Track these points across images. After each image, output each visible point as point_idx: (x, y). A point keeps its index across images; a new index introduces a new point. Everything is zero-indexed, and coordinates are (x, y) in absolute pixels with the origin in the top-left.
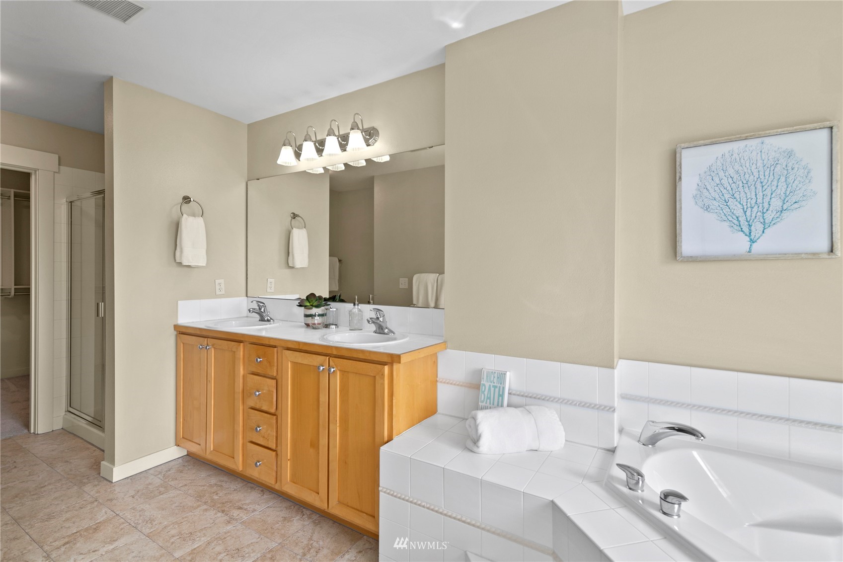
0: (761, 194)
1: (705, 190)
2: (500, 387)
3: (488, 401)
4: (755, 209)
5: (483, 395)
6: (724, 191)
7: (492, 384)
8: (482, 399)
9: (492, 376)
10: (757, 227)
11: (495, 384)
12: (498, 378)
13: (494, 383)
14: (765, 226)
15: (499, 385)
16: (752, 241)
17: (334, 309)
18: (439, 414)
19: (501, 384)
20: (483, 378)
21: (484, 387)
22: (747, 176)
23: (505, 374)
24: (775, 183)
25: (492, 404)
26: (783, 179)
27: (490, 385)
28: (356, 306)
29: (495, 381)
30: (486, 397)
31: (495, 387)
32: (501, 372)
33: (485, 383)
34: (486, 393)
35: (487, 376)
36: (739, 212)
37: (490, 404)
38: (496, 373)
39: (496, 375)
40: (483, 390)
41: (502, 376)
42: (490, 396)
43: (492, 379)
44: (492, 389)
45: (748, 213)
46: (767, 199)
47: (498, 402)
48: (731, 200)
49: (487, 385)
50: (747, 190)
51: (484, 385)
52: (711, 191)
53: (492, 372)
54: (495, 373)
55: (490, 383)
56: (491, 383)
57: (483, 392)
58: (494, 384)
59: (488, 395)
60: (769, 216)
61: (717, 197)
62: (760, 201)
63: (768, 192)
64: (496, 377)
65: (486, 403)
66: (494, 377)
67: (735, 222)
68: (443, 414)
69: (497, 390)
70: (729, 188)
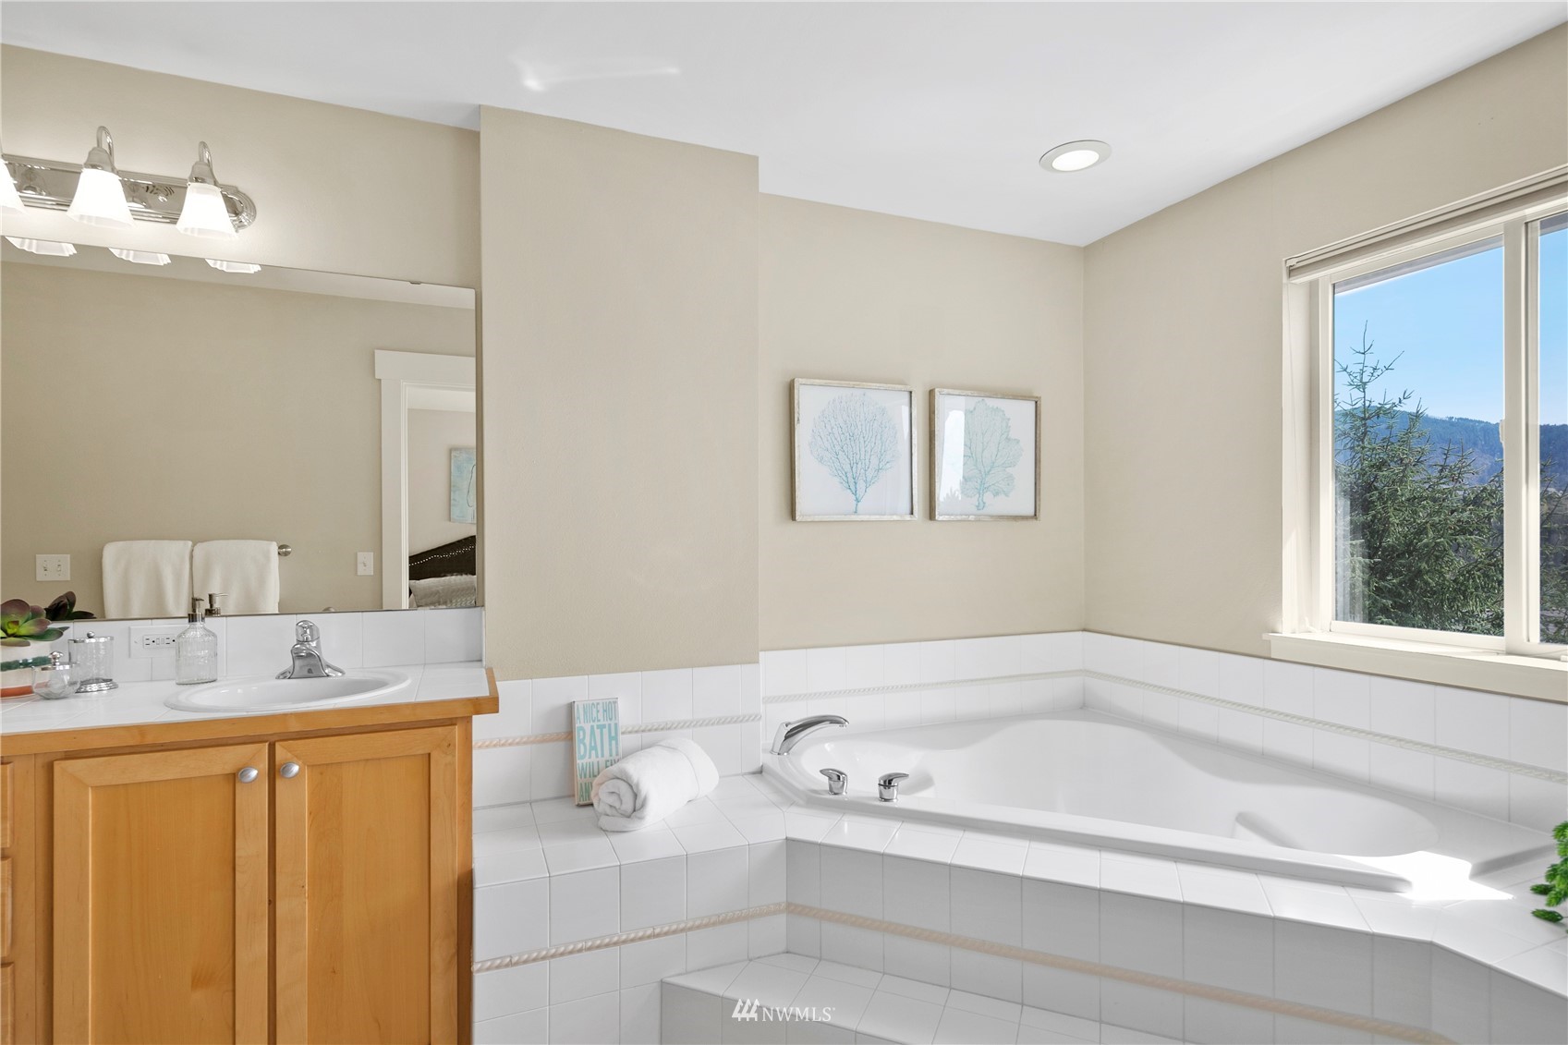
0: (863, 450)
1: (819, 438)
2: (610, 725)
3: (593, 752)
4: (859, 466)
5: (582, 746)
6: (835, 442)
7: (595, 724)
8: (582, 754)
9: (595, 710)
10: (861, 485)
11: (602, 723)
12: (605, 711)
13: (599, 721)
14: (868, 484)
15: (609, 722)
16: (858, 501)
17: (102, 640)
18: (477, 809)
19: (611, 719)
20: (579, 718)
21: (581, 733)
22: (853, 428)
23: (615, 702)
24: (873, 440)
25: (600, 755)
26: (879, 437)
27: (592, 727)
28: (198, 624)
29: (601, 717)
30: (588, 747)
31: (601, 727)
32: (608, 701)
33: (582, 724)
34: (587, 741)
35: (585, 713)
36: (847, 468)
37: (597, 757)
38: (601, 705)
39: (600, 708)
40: (581, 737)
41: (610, 708)
42: (595, 743)
43: (595, 715)
44: (597, 732)
45: (854, 469)
46: (868, 457)
47: (611, 750)
48: (841, 452)
49: (587, 727)
50: (852, 442)
51: (582, 729)
52: (825, 440)
53: (593, 704)
54: (598, 704)
55: (592, 723)
56: (594, 721)
57: (582, 741)
58: (599, 723)
59: (591, 743)
60: (870, 474)
61: (829, 448)
62: (862, 457)
63: (868, 449)
64: (601, 710)
65: (590, 757)
66: (598, 711)
67: (845, 478)
68: (484, 808)
69: (606, 731)
70: (839, 439)
